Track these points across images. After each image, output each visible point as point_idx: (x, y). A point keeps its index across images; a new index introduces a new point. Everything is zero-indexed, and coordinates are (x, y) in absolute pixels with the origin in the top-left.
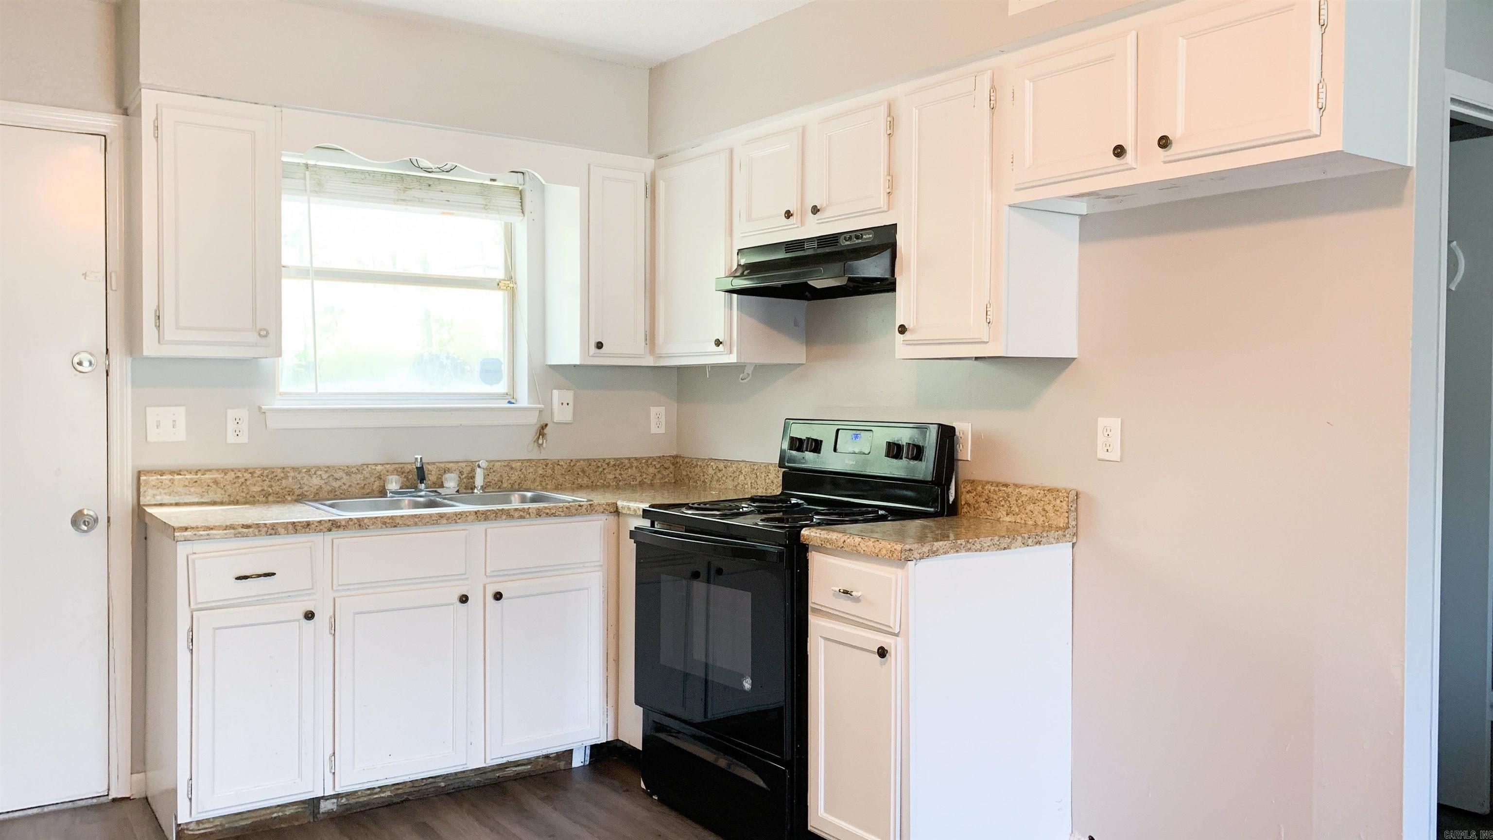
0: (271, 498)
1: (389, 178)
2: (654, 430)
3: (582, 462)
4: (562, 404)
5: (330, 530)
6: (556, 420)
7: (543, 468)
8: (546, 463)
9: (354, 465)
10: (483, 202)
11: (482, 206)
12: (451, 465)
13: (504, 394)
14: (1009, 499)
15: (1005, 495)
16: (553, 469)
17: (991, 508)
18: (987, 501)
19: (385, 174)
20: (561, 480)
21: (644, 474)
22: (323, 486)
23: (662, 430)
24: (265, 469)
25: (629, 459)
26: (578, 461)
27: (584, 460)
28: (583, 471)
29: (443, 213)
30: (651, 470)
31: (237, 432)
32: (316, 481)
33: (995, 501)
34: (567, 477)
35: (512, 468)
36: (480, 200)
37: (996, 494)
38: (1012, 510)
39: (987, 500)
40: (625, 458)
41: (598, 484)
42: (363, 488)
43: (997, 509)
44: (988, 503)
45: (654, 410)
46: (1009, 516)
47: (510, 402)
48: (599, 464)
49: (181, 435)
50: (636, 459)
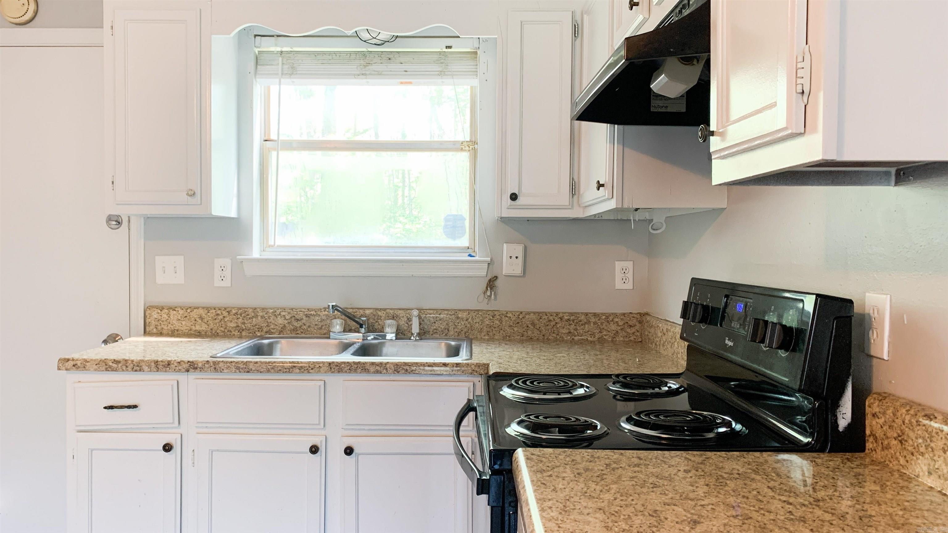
0: (244, 333)
1: (353, 56)
2: (619, 285)
3: (532, 314)
4: (511, 257)
5: (188, 371)
6: (504, 272)
7: (490, 319)
8: (493, 314)
9: (314, 308)
10: (440, 69)
11: (438, 73)
12: (400, 312)
13: (465, 248)
14: (932, 445)
15: (927, 435)
16: (501, 321)
17: (905, 453)
18: (900, 438)
19: (350, 53)
20: (509, 330)
21: (604, 330)
22: (287, 325)
23: (629, 286)
24: (240, 309)
25: (586, 314)
26: (529, 313)
27: (534, 313)
28: (533, 324)
29: (402, 83)
30: (613, 327)
31: (222, 278)
32: (280, 321)
33: (911, 442)
34: (516, 329)
35: (458, 318)
36: (436, 68)
37: (913, 430)
38: (936, 467)
39: (899, 436)
40: (582, 313)
41: (550, 337)
42: (321, 328)
43: (914, 458)
44: (901, 442)
45: (619, 265)
46: (932, 477)
47: (470, 255)
48: (551, 318)
49: (180, 279)
50: (595, 315)
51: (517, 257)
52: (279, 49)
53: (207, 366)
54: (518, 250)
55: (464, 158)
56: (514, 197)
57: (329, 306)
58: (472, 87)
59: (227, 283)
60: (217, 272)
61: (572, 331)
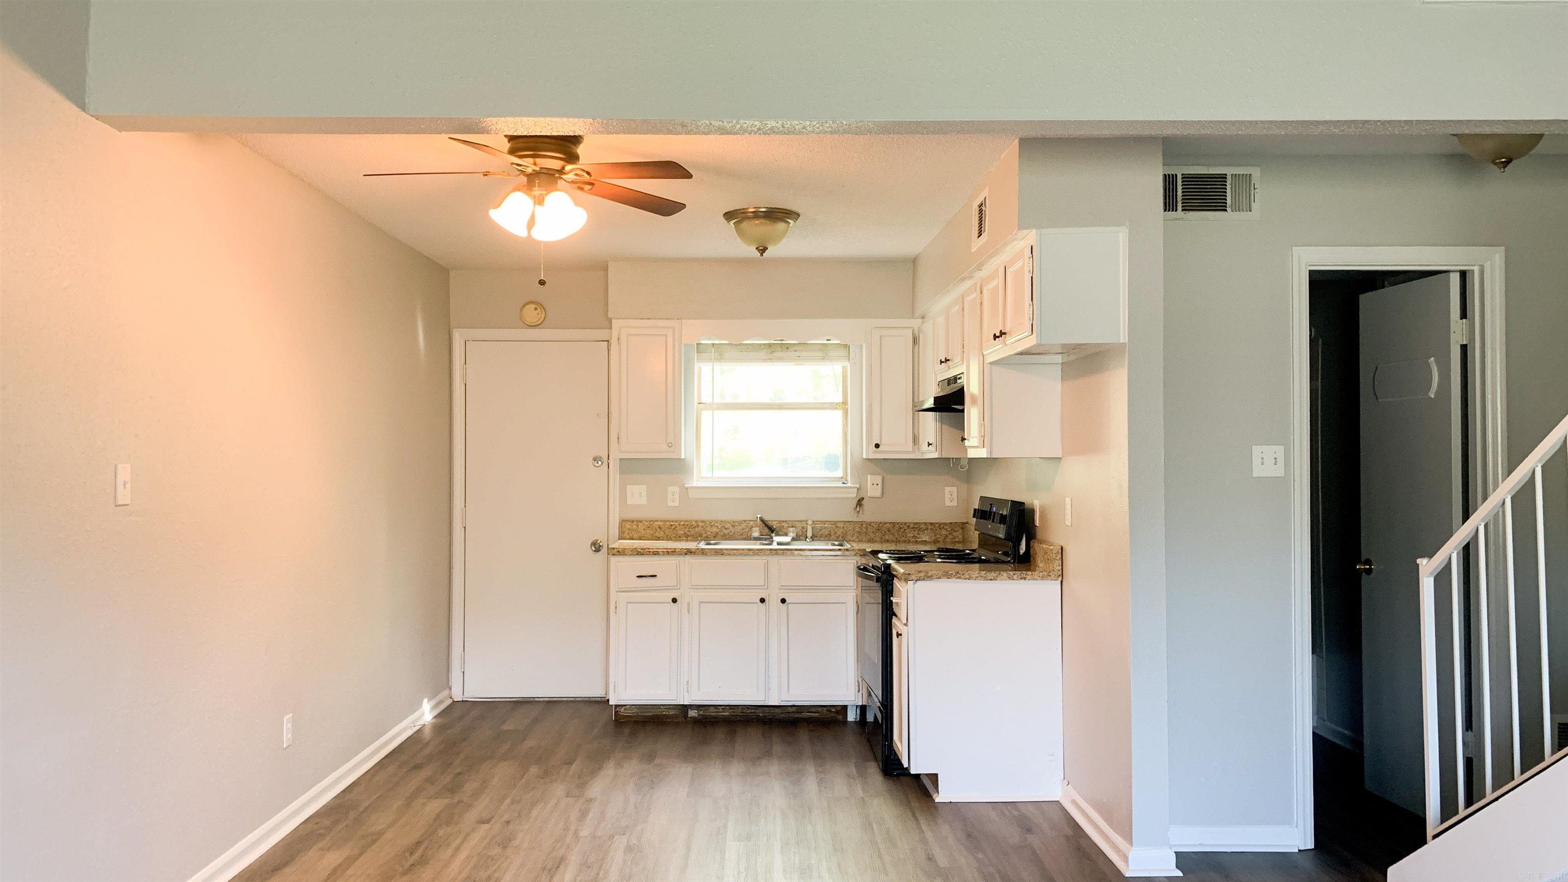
0: (689, 538)
1: (762, 346)
2: (948, 503)
3: (888, 524)
4: (873, 484)
5: (686, 554)
6: (869, 495)
7: (860, 527)
8: (862, 523)
9: (737, 520)
10: (821, 355)
11: (821, 358)
12: (796, 523)
13: (840, 478)
16: (867, 528)
19: (760, 345)
20: (872, 535)
22: (719, 532)
23: (955, 504)
24: (686, 521)
25: (926, 523)
26: (886, 523)
27: (890, 523)
28: (889, 531)
29: (796, 365)
30: (944, 532)
32: (715, 530)
34: (877, 534)
35: (837, 527)
36: (820, 354)
40: (922, 523)
41: (901, 540)
42: (742, 535)
45: (947, 489)
47: (843, 483)
48: (901, 526)
49: (643, 501)
50: (931, 524)
51: (877, 484)
52: (712, 342)
53: (698, 551)
54: (878, 479)
55: (839, 413)
56: (877, 446)
57: (757, 517)
58: (843, 367)
59: (676, 504)
60: (670, 496)
61: (916, 535)
